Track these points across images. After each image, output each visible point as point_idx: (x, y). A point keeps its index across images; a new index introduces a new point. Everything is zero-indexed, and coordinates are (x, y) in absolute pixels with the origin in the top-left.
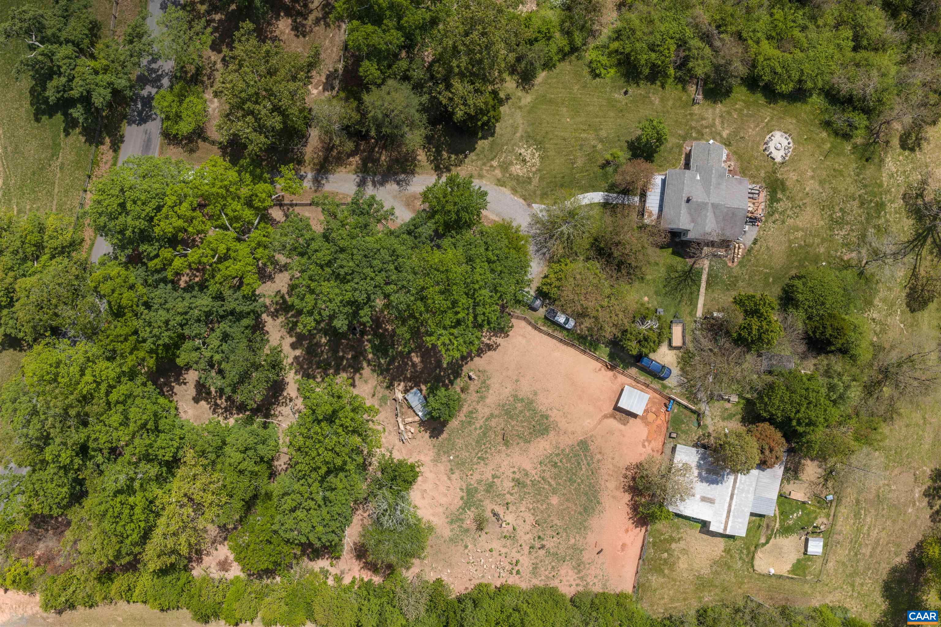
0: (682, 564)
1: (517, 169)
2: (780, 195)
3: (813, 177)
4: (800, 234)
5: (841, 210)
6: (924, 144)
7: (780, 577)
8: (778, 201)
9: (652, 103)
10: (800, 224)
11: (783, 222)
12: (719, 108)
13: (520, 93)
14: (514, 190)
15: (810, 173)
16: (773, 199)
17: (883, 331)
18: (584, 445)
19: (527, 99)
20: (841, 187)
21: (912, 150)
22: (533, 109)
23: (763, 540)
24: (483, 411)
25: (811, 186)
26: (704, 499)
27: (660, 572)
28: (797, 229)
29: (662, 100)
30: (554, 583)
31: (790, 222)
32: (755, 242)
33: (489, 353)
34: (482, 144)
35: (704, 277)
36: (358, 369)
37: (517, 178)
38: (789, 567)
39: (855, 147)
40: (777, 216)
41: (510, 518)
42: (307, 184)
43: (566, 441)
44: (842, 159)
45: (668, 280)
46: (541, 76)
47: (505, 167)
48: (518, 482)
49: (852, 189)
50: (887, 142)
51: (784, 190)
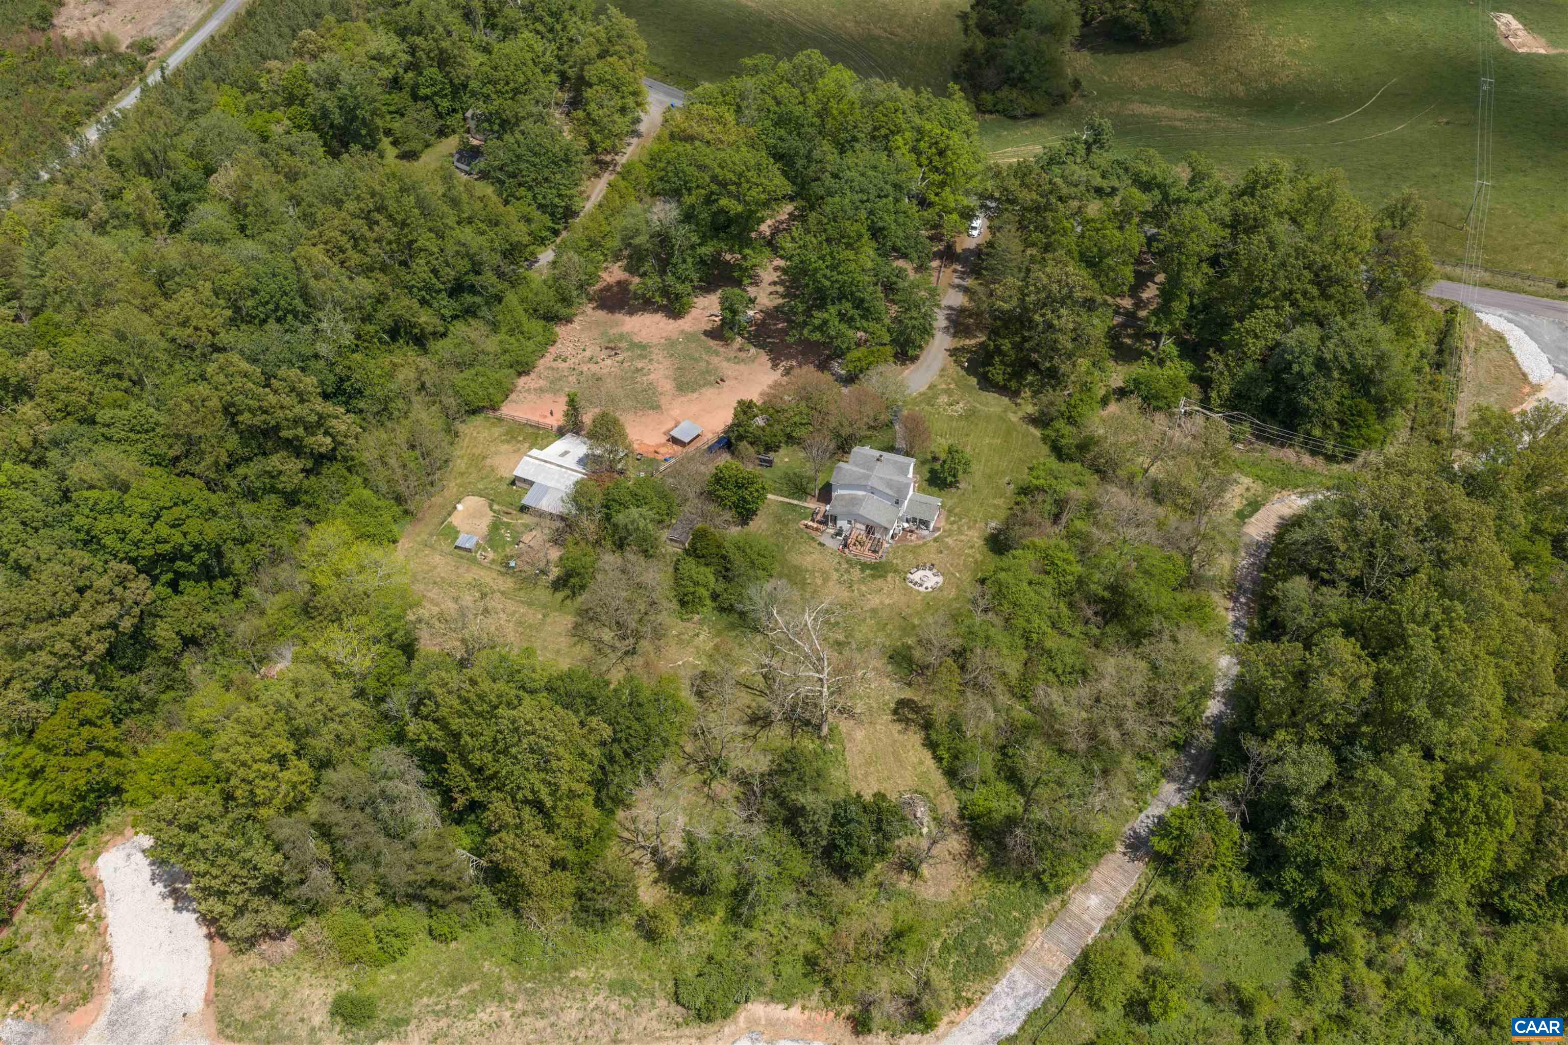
0: (505, 447)
1: (944, 399)
2: (868, 572)
3: (882, 603)
4: (819, 581)
5: (837, 623)
6: (899, 727)
7: (449, 515)
8: (862, 570)
9: (994, 497)
10: (830, 584)
11: (837, 570)
12: (979, 543)
13: (1020, 414)
14: (921, 394)
15: (887, 601)
16: (864, 566)
17: (680, 642)
18: (657, 407)
19: (1014, 418)
20: (864, 629)
21: (895, 712)
22: (1002, 419)
23: (496, 507)
24: (715, 360)
25: (874, 601)
26: (566, 453)
27: (506, 434)
28: (826, 580)
29: (996, 507)
30: (533, 375)
31: (835, 575)
32: (821, 544)
33: (769, 365)
34: (974, 381)
35: (795, 502)
36: (783, 296)
37: (935, 397)
38: (455, 523)
39: (909, 648)
40: (845, 566)
41: (609, 362)
42: (957, 281)
43: (664, 401)
44: (897, 634)
45: (800, 477)
46: (1037, 433)
47: (948, 392)
48: (638, 370)
49: (858, 636)
50: (910, 685)
51: (873, 576)
